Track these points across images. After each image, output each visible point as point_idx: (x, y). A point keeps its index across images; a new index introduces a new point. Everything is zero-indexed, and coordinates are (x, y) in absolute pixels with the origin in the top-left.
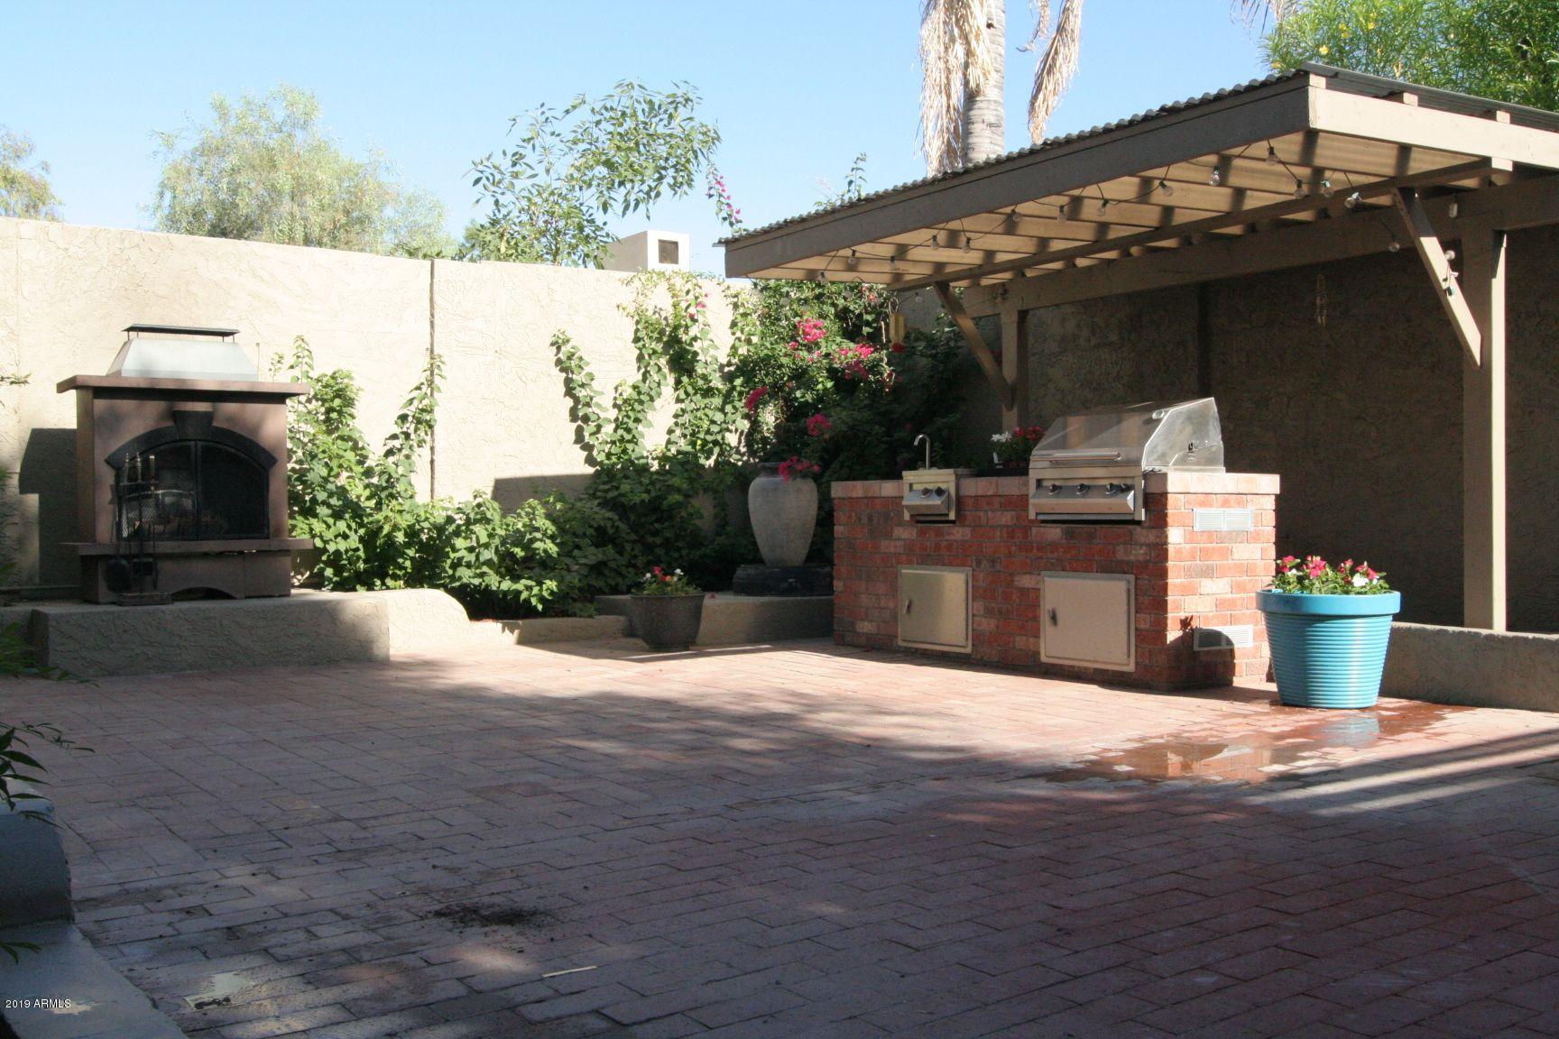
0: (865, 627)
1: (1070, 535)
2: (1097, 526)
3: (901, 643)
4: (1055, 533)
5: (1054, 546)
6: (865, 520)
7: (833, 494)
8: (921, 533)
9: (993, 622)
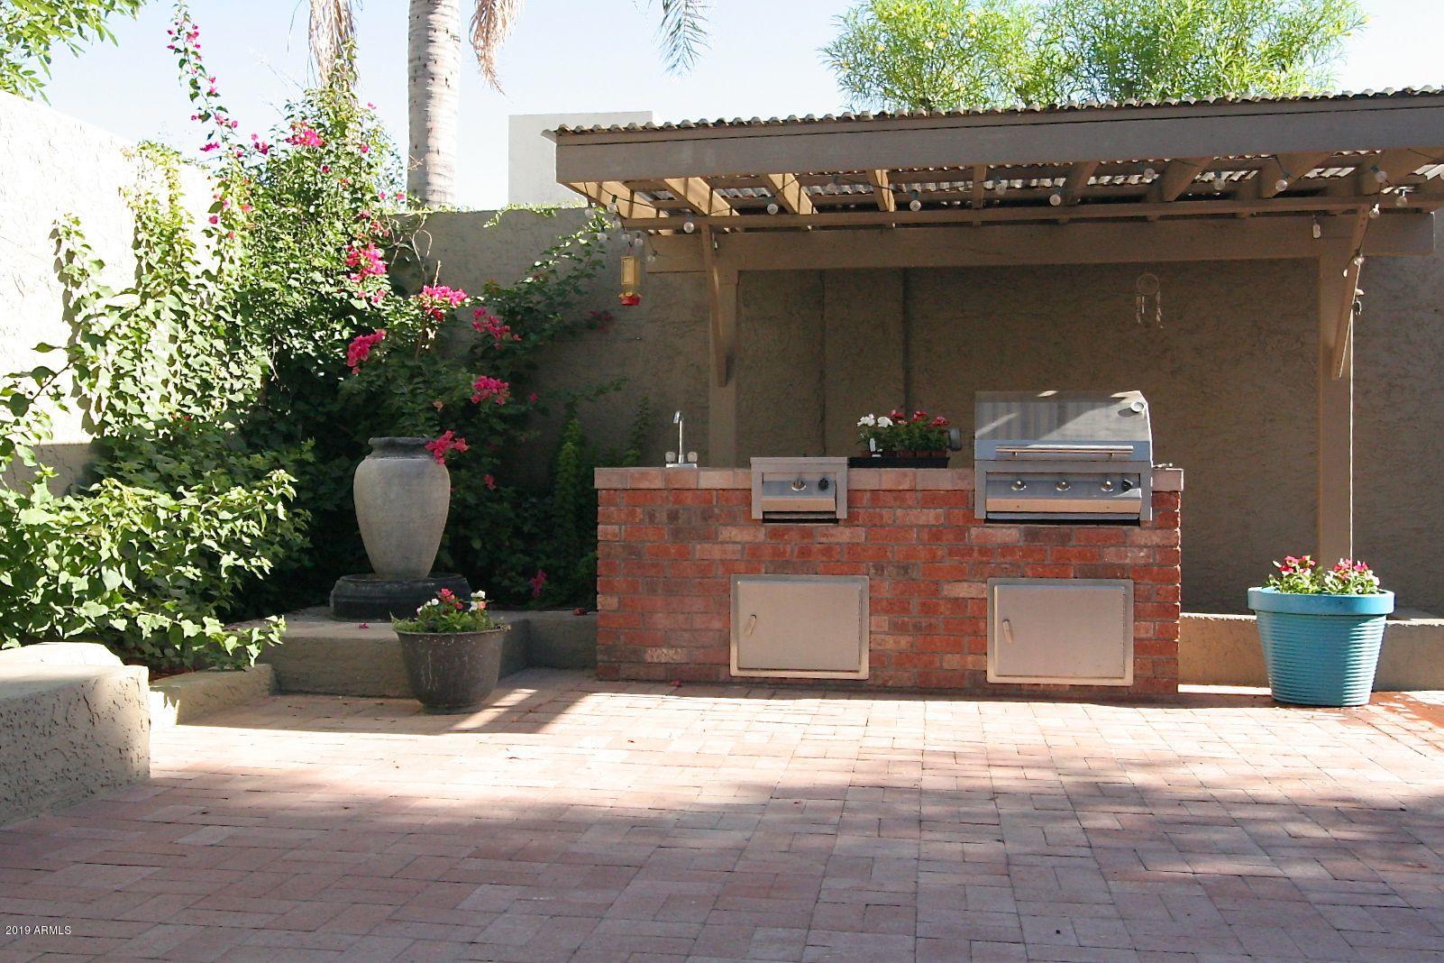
0: (663, 655)
1: (1031, 536)
2: (1074, 527)
3: (734, 671)
4: (1011, 534)
5: (1006, 549)
6: (662, 517)
7: (599, 483)
8: (774, 534)
9: (904, 642)
